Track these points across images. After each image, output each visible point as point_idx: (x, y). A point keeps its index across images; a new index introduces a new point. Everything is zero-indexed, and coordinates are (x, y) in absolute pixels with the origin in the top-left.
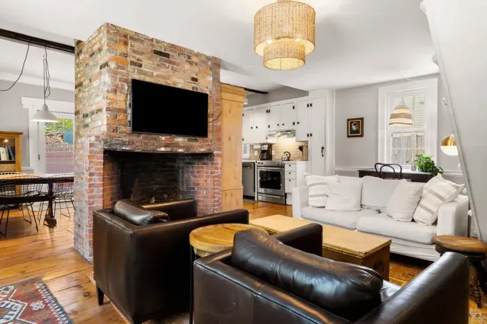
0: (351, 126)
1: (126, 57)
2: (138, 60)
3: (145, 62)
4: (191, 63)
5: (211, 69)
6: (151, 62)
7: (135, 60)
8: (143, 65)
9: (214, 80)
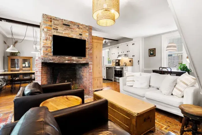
0: (150, 52)
1: (51, 26)
2: (56, 27)
3: (59, 28)
4: (79, 28)
5: (88, 30)
6: (62, 28)
7: (55, 28)
8: (58, 30)
9: (89, 34)
